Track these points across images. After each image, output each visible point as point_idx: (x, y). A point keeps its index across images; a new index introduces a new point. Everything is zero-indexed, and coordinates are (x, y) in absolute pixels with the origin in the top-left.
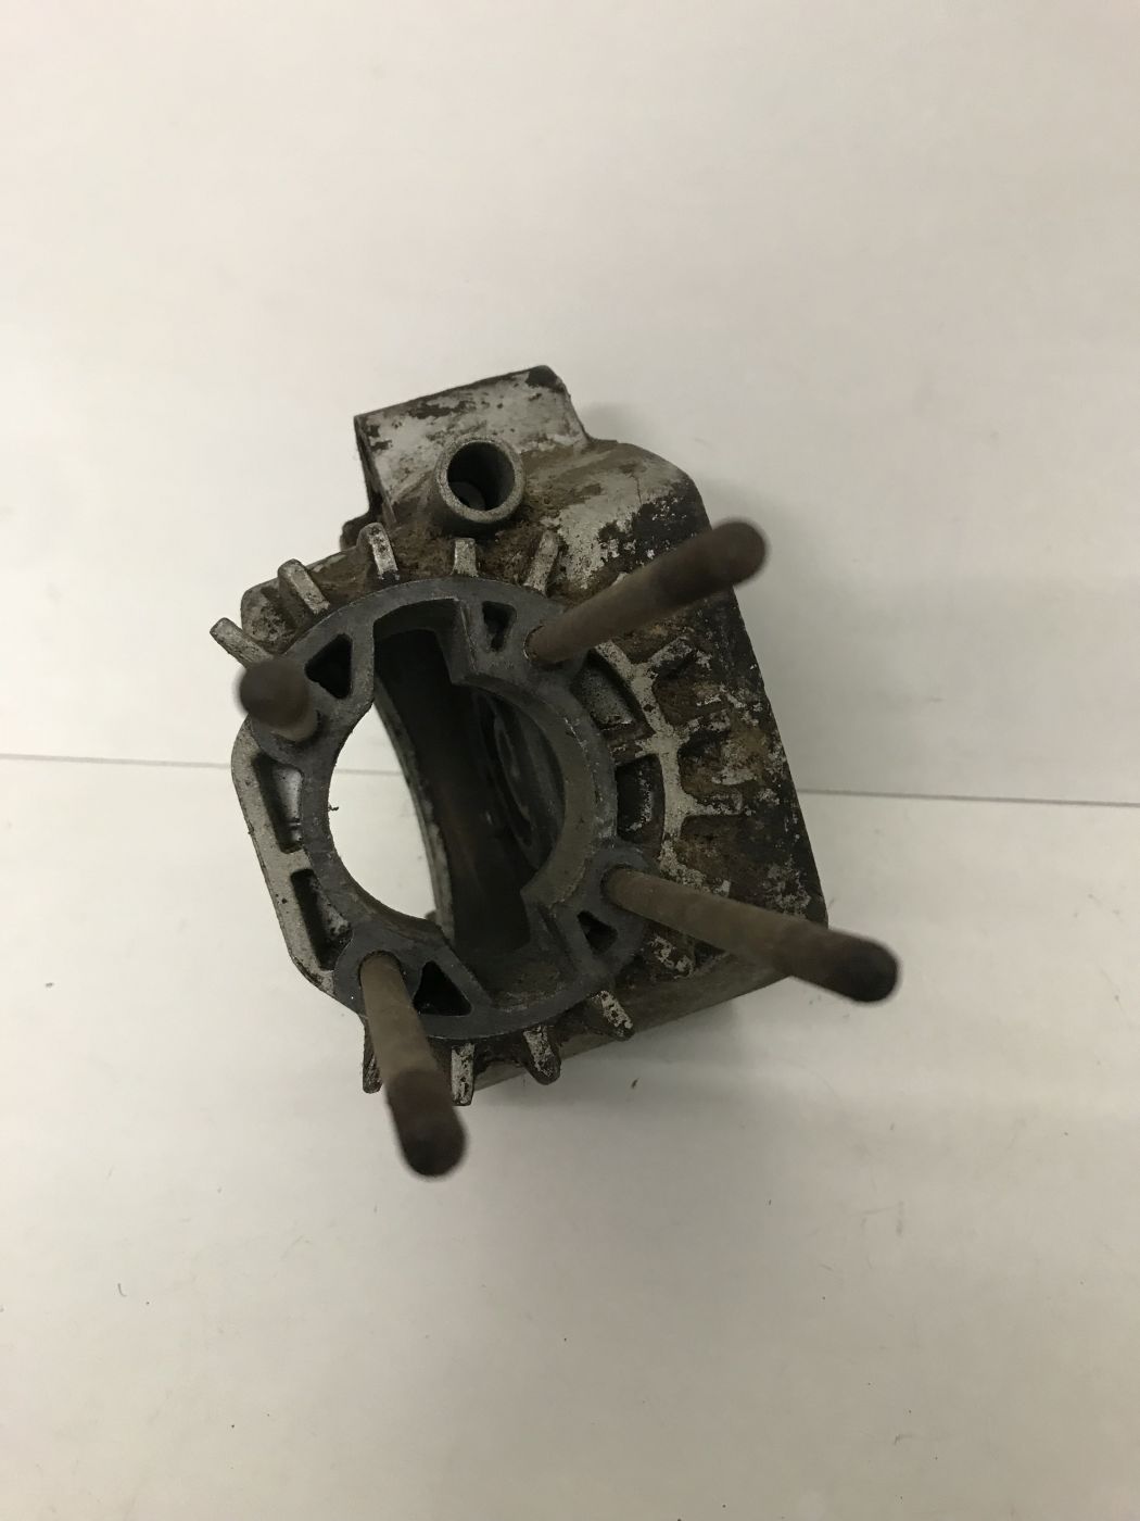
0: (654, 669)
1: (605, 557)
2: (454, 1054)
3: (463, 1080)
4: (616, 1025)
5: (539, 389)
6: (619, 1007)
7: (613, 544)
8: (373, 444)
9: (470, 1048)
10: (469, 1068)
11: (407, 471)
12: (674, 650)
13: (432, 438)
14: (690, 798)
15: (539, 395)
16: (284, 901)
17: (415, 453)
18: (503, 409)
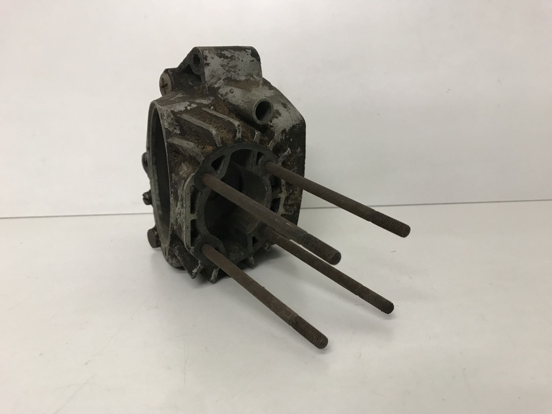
1: (281, 138)
2: (215, 269)
5: (253, 58)
7: (284, 135)
8: (205, 62)
10: (217, 273)
11: (214, 76)
13: (222, 66)
14: (284, 210)
15: (253, 61)
17: (217, 70)
18: (243, 62)
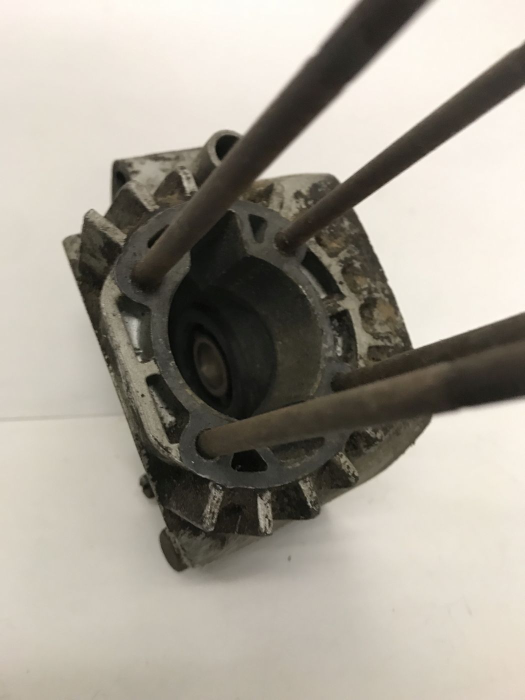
0: (341, 261)
1: (299, 207)
2: (259, 499)
3: (267, 517)
4: (350, 474)
6: (350, 463)
7: (302, 200)
8: (130, 171)
9: (268, 494)
10: (270, 509)
12: (349, 252)
14: (369, 335)
16: (143, 396)
17: (156, 177)
